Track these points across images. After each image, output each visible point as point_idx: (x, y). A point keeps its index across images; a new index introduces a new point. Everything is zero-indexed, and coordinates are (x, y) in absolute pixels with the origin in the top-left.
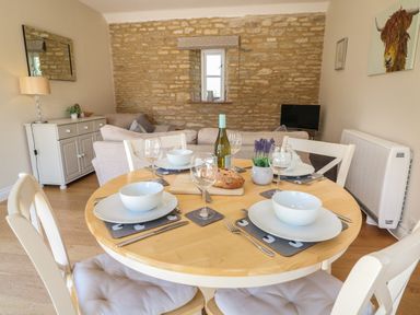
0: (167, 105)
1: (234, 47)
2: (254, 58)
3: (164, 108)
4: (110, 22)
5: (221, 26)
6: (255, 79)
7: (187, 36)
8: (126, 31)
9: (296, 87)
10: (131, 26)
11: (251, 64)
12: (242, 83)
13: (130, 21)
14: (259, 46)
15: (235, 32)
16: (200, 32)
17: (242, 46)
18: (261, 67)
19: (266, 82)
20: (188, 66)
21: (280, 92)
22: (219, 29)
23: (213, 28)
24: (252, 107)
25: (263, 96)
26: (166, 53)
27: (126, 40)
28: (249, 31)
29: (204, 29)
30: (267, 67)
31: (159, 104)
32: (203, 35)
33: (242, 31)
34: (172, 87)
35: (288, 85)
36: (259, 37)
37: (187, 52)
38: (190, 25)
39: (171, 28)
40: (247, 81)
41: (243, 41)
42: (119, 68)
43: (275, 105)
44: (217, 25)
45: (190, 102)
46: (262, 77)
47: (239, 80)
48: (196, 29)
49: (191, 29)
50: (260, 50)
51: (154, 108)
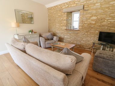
0: (60, 30)
1: (81, 10)
2: (89, 13)
3: (59, 31)
4: (47, 7)
5: (77, 2)
6: (89, 21)
7: (66, 8)
8: (51, 9)
9: (109, 24)
10: (52, 7)
11: (87, 15)
12: (84, 23)
13: (52, 6)
14: (92, 8)
15: (82, 4)
16: (70, 6)
17: (85, 9)
18: (92, 16)
19: (94, 22)
20: (66, 18)
21: (100, 26)
22: (77, 4)
23: (75, 3)
24: (87, 32)
25: (92, 28)
26: (60, 14)
27: (51, 12)
28: (88, 2)
29: (71, 5)
30: (95, 16)
31: (58, 30)
32: (71, 7)
33: (85, 3)
34: (61, 25)
35: (104, 23)
36: (92, 4)
37: (66, 13)
38: (67, 4)
39: (62, 6)
40: (86, 22)
41: (85, 7)
42: (49, 20)
43: (97, 32)
44: (76, 2)
45: (66, 30)
46: (93, 20)
47: (83, 22)
48: (69, 5)
49: (67, 6)
50: (93, 9)
51: (57, 31)
